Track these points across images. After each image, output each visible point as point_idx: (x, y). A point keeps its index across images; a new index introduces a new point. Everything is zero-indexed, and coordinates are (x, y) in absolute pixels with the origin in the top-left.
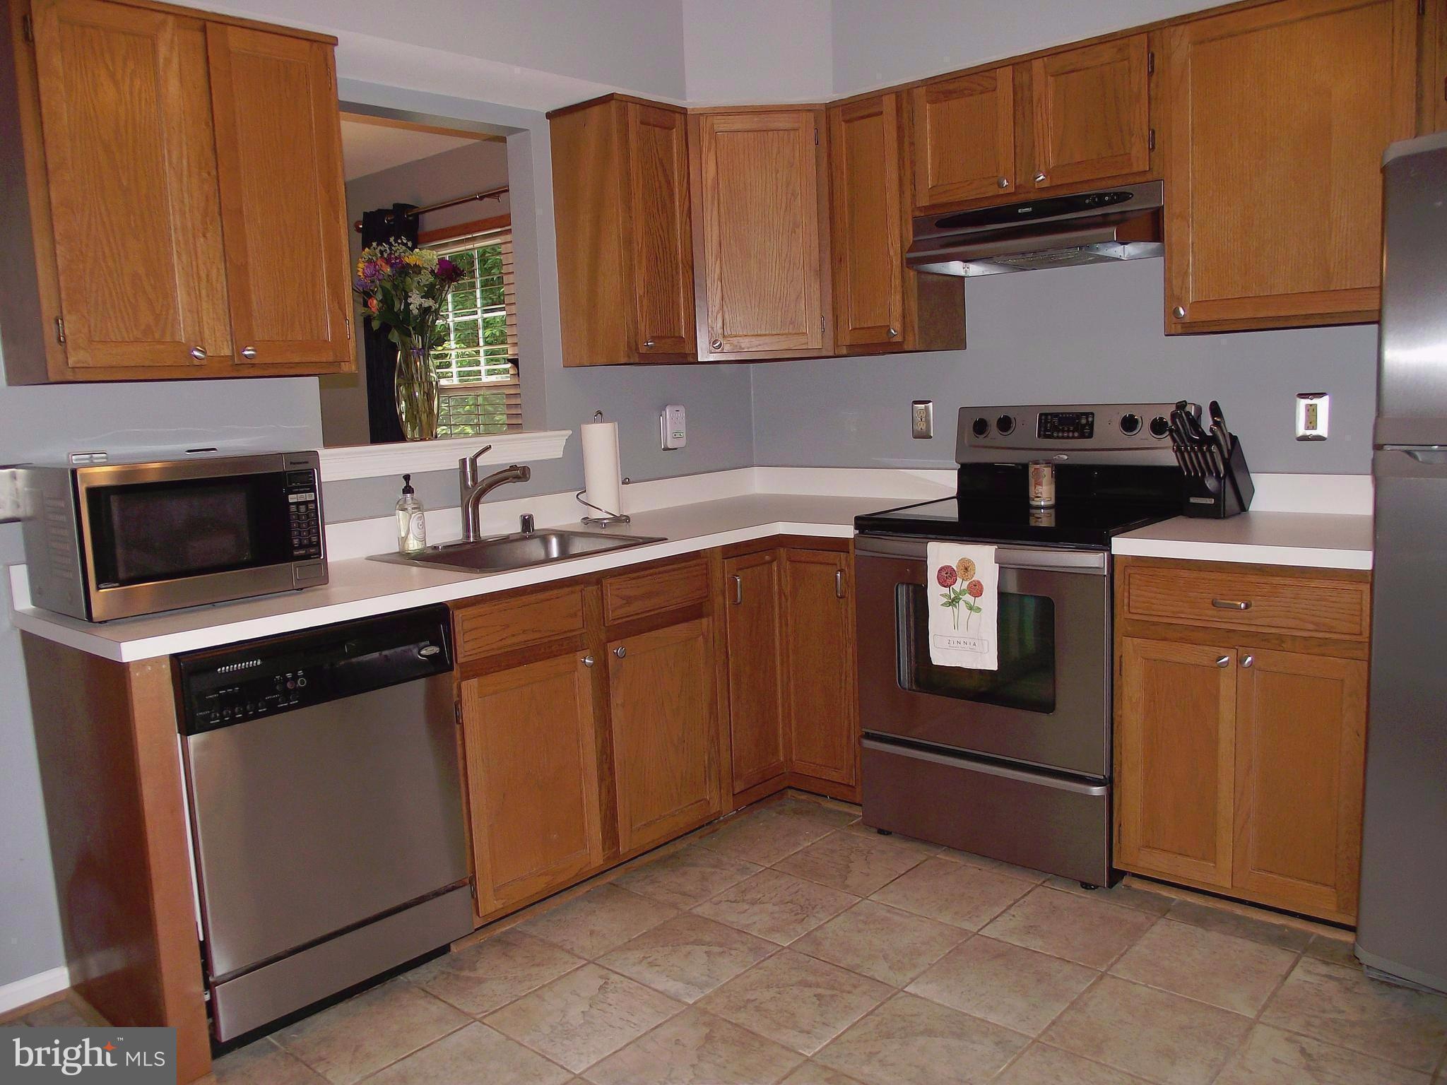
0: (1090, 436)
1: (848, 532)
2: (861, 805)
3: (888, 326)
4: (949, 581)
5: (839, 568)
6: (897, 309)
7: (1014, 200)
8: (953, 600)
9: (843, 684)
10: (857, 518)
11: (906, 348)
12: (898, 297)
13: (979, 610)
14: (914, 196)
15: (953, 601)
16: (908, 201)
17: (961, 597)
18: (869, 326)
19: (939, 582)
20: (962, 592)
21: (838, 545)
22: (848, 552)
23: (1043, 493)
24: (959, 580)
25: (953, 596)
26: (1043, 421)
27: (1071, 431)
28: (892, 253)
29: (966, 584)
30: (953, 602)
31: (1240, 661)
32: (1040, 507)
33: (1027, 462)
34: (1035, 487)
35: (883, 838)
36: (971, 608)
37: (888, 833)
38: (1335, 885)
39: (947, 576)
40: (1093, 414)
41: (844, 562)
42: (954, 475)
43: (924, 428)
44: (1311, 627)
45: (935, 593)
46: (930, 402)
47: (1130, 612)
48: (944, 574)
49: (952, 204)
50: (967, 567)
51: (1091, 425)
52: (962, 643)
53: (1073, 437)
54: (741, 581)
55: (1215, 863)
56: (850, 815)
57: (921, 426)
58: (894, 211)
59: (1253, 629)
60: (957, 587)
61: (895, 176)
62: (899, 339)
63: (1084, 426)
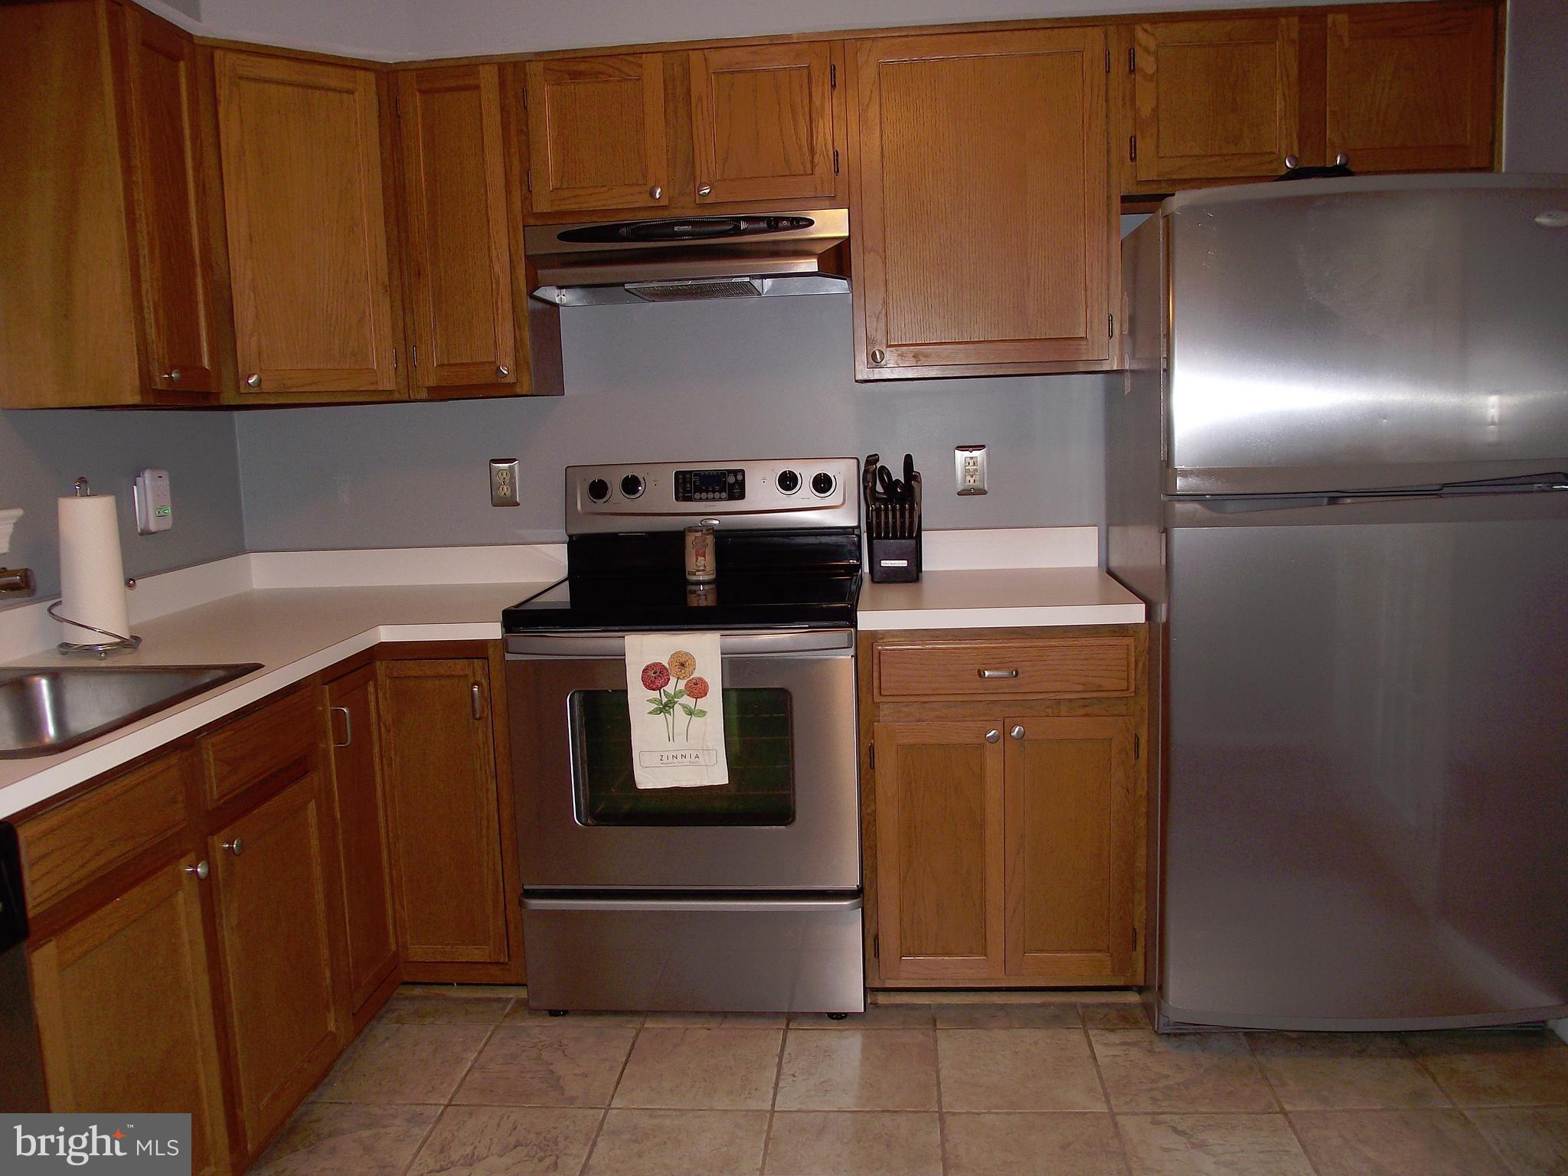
0: (742, 496)
1: (493, 631)
2: (525, 985)
3: (494, 363)
4: (658, 683)
5: (471, 680)
6: (507, 343)
7: (668, 215)
8: (666, 705)
9: (484, 832)
10: (506, 613)
11: (518, 391)
12: (509, 325)
13: (703, 713)
14: (524, 199)
15: (664, 707)
16: (517, 205)
17: (676, 700)
18: (464, 361)
19: (645, 685)
20: (679, 694)
21: (474, 650)
22: (487, 658)
23: (701, 566)
24: (673, 680)
25: (664, 700)
26: (681, 481)
27: (717, 491)
28: (497, 269)
29: (682, 685)
30: (666, 708)
31: (1006, 732)
32: (699, 583)
33: (682, 529)
34: (697, 560)
35: (556, 1021)
36: (690, 713)
37: (565, 1013)
38: (1108, 948)
39: (655, 676)
40: (742, 472)
41: (479, 672)
42: (563, 549)
43: (508, 493)
44: (1080, 688)
45: (639, 698)
46: (515, 460)
47: (881, 694)
48: (651, 673)
49: (580, 213)
50: (683, 663)
51: (741, 485)
52: (679, 757)
53: (720, 499)
54: (350, 713)
55: (985, 955)
56: (499, 1000)
57: (505, 490)
58: (498, 214)
59: (1020, 697)
60: (670, 688)
61: (499, 170)
62: (511, 380)
63: (732, 486)
